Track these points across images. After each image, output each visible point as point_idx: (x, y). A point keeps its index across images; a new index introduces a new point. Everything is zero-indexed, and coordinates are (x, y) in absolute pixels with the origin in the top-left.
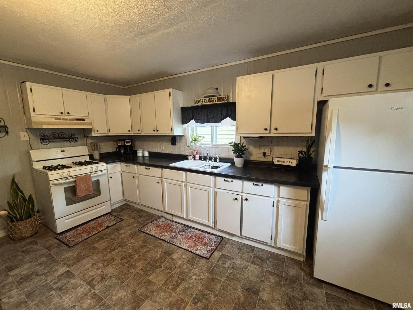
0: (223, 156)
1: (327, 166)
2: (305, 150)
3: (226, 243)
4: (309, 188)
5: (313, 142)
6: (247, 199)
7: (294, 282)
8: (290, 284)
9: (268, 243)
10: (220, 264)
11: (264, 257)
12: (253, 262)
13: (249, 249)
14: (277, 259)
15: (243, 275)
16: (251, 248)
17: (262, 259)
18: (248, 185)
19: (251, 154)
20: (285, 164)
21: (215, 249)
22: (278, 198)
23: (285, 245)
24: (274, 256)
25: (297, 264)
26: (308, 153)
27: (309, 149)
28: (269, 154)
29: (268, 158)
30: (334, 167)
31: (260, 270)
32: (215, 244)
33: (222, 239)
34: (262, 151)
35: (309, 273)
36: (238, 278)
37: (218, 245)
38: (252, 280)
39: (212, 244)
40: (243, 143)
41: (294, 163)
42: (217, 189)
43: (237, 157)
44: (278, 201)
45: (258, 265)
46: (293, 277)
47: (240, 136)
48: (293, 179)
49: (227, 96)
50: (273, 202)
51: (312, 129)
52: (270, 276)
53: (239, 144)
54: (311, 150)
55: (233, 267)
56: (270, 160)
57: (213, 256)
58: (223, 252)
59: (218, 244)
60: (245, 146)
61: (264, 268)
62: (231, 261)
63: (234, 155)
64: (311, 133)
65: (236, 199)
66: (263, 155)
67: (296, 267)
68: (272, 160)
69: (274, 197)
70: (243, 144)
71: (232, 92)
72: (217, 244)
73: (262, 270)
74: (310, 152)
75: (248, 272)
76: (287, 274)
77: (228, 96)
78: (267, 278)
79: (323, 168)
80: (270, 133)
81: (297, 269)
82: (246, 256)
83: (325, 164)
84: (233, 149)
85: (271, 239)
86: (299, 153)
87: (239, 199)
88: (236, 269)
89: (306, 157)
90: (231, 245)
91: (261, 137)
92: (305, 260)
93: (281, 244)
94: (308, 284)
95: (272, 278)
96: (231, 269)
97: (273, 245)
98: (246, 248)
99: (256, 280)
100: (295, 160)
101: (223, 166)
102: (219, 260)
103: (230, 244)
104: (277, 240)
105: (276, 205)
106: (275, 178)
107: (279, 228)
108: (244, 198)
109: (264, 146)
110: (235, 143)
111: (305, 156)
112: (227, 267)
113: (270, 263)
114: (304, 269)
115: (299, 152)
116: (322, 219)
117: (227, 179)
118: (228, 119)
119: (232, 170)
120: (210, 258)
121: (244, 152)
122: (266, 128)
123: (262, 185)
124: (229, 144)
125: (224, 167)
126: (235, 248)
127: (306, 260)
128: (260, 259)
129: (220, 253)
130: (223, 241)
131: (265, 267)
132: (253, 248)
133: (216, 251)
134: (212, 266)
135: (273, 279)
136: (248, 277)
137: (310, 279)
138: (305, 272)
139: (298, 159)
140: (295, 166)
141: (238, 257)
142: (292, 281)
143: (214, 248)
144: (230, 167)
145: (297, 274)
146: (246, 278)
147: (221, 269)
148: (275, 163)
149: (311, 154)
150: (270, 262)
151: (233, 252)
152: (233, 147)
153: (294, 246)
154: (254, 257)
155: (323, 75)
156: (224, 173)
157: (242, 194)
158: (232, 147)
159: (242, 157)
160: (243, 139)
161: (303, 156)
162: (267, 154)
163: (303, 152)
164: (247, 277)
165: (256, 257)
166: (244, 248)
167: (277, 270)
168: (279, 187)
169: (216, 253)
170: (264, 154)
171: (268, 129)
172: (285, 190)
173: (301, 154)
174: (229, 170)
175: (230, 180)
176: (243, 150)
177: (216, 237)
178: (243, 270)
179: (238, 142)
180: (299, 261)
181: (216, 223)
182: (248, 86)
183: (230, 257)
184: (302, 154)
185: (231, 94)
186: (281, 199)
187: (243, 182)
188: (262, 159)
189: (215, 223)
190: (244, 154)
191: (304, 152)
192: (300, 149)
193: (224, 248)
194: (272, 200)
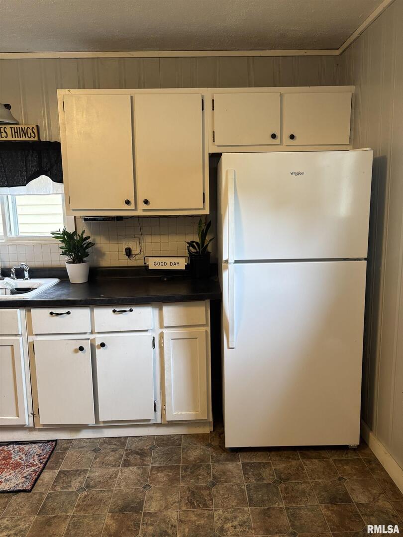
0: (38, 263)
1: (227, 261)
2: (198, 240)
3: (66, 449)
4: (208, 302)
5: (209, 225)
6: (103, 345)
7: (199, 467)
8: (192, 473)
9: (149, 420)
10: (59, 491)
11: (145, 448)
12: (127, 464)
13: (115, 444)
14: (169, 444)
15: (110, 490)
16: (118, 441)
17: (142, 453)
18: (105, 316)
19: (101, 254)
20: (168, 267)
21: (41, 468)
22: (161, 330)
23: (179, 413)
24: (163, 440)
25: (202, 440)
26: (202, 245)
27: (203, 236)
28: (138, 252)
29: (136, 260)
30: (236, 262)
31: (140, 471)
32: (41, 459)
33: (55, 445)
34: (124, 245)
35: (220, 446)
36: (101, 500)
37: (48, 459)
38: (128, 493)
39: (34, 460)
40: (84, 232)
41: (181, 264)
42: (35, 336)
43: (73, 262)
44: (161, 335)
45: (136, 465)
46: (196, 461)
47: (75, 217)
48: (183, 291)
49: (35, 127)
50: (152, 338)
51: (204, 202)
52: (159, 474)
53: (75, 233)
54: (207, 238)
55: (88, 486)
56: (140, 263)
57: (39, 482)
58: (62, 468)
59: (47, 456)
60: (89, 238)
61: (147, 466)
62: (82, 476)
63: (66, 258)
64: (204, 209)
65: (81, 349)
66: (126, 255)
67: (199, 445)
68: (145, 263)
69: (153, 330)
70: (82, 234)
71: (46, 118)
72: (44, 458)
73: (144, 469)
74: (206, 242)
75: (119, 482)
76: (187, 460)
77: (38, 127)
78: (154, 480)
79: (223, 265)
80: (136, 209)
81: (202, 447)
82: (111, 459)
83: (225, 258)
84: (63, 245)
85: (155, 410)
86: (188, 245)
87: (88, 349)
88: (95, 487)
89: (199, 252)
90: (77, 450)
91: (120, 218)
92: (212, 430)
93: (174, 413)
94: (218, 461)
95: (163, 475)
96: (85, 490)
97: (159, 421)
98: (110, 443)
99: (135, 489)
100: (184, 259)
101: (40, 285)
102: (55, 484)
103: (74, 448)
104: (165, 409)
105: (158, 344)
106: (153, 294)
107: (166, 384)
108: (98, 343)
109: (127, 237)
110: (65, 233)
111: (198, 250)
112: (75, 490)
113: (157, 455)
114: (212, 443)
115: (188, 243)
116: (229, 348)
117: (56, 311)
118: (44, 180)
119: (66, 291)
120: (34, 488)
121: (86, 251)
122: (128, 200)
123: (131, 310)
124: (53, 234)
125: (43, 287)
126: (87, 452)
127: (214, 430)
128: (137, 453)
129: (56, 471)
130: (58, 447)
131: (149, 463)
132: (122, 440)
133: (44, 471)
134: (40, 500)
135: (165, 476)
136: (121, 491)
137: (221, 455)
138: (214, 448)
139: (188, 255)
140: (184, 268)
141: (95, 466)
142: (195, 467)
143: (39, 468)
144: (57, 285)
145: (202, 454)
146: (117, 494)
147: (64, 497)
148: (150, 268)
149: (207, 245)
150: (157, 452)
151: (84, 460)
152: (63, 241)
153: (194, 410)
154: (127, 455)
155: (213, 109)
156: (48, 298)
157: (92, 337)
158: (58, 241)
159: (83, 262)
160: (81, 223)
161: (195, 251)
162: (133, 252)
163: (194, 244)
164: (119, 492)
165: (130, 453)
166: (105, 445)
167: (170, 460)
168: (161, 309)
169: (46, 473)
170: (129, 252)
171: (132, 201)
172: (170, 313)
173: (192, 247)
174: (59, 292)
175: (65, 310)
176: (85, 246)
177: (40, 445)
178: (108, 483)
179: (71, 230)
180: (203, 434)
181: (37, 414)
182: (85, 113)
183: (77, 471)
184: (194, 247)
185: (45, 124)
186: (165, 331)
187: (92, 311)
188: (125, 262)
189: (35, 414)
190: (87, 255)
191: (197, 243)
192: (190, 239)
193: (63, 459)
194: (149, 335)
